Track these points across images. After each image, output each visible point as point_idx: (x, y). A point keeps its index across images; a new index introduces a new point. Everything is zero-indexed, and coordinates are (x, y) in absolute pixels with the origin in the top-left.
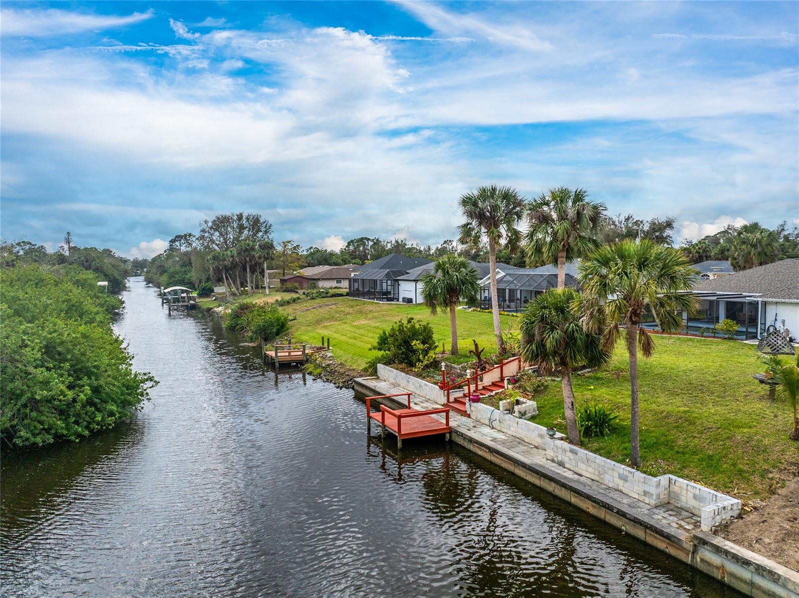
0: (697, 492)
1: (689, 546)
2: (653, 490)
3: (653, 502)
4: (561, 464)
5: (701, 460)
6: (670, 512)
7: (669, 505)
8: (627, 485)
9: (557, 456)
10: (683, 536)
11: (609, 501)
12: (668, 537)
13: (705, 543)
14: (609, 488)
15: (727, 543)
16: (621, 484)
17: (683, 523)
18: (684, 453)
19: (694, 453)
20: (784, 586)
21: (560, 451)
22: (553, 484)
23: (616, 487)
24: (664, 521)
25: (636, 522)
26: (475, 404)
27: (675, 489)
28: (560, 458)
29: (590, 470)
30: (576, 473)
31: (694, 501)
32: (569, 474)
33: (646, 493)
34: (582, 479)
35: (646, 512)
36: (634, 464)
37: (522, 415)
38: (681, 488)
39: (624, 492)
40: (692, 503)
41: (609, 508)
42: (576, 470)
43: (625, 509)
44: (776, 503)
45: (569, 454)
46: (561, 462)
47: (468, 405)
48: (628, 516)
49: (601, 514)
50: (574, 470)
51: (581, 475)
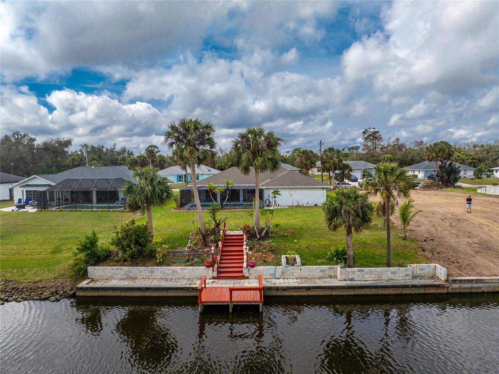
0: (421, 267)
2: (411, 273)
3: (410, 278)
8: (396, 275)
9: (348, 277)
11: (403, 284)
14: (387, 280)
16: (392, 276)
21: (350, 273)
23: (390, 278)
25: (422, 287)
26: (254, 269)
28: (350, 277)
29: (373, 276)
31: (420, 271)
33: (407, 275)
38: (414, 268)
39: (394, 279)
42: (363, 279)
43: (412, 284)
46: (351, 279)
47: (245, 271)
48: (418, 286)
49: (399, 291)
50: (361, 279)
51: (368, 281)
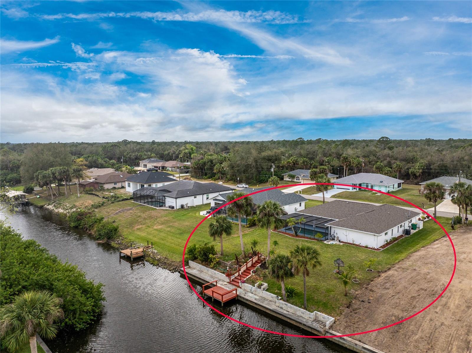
0: (323, 316)
1: (324, 333)
2: (312, 317)
3: (312, 320)
4: (281, 308)
5: (322, 304)
6: (317, 323)
7: (316, 320)
8: (304, 315)
10: (322, 330)
11: (300, 321)
12: (318, 331)
13: (328, 332)
14: (298, 316)
15: (333, 331)
16: (302, 315)
17: (321, 326)
18: (317, 302)
19: (320, 302)
20: (346, 341)
21: (281, 304)
22: (281, 316)
24: (316, 326)
25: (309, 327)
26: (244, 284)
27: (317, 315)
28: (281, 306)
29: (292, 310)
30: (287, 311)
32: (285, 312)
33: (310, 317)
34: (290, 313)
35: (311, 323)
36: (305, 308)
37: (264, 289)
38: (319, 315)
39: (303, 317)
40: (322, 319)
41: (301, 323)
42: (287, 310)
43: (305, 323)
44: (342, 317)
45: (284, 305)
47: (240, 284)
49: (298, 325)
51: (289, 312)
